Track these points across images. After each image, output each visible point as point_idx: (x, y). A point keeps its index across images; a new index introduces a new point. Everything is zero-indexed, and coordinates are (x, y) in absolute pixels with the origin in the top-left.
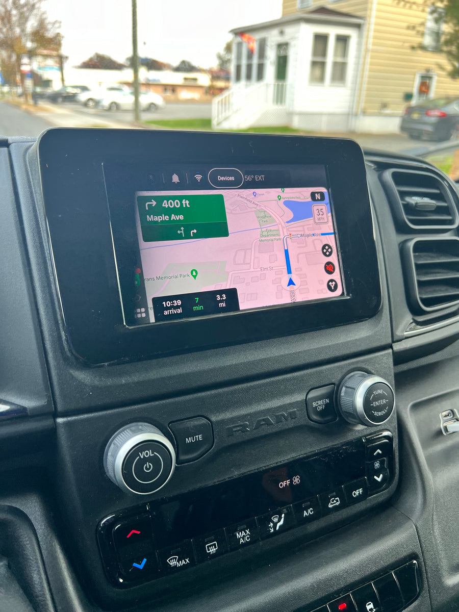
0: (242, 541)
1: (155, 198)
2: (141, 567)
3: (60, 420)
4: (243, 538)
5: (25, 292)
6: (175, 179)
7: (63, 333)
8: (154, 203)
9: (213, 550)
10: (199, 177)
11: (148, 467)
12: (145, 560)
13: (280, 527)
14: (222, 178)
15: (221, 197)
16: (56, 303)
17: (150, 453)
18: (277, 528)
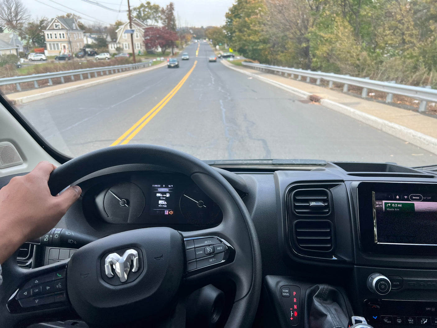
0: (410, 323)
1: (390, 203)
2: (375, 318)
3: (355, 266)
4: (411, 322)
5: (349, 227)
6: (398, 197)
7: (359, 241)
8: (390, 205)
9: (399, 322)
10: (406, 197)
11: (383, 287)
12: (377, 317)
13: (425, 323)
14: (414, 198)
15: (414, 204)
16: (358, 232)
17: (384, 282)
18: (424, 323)
